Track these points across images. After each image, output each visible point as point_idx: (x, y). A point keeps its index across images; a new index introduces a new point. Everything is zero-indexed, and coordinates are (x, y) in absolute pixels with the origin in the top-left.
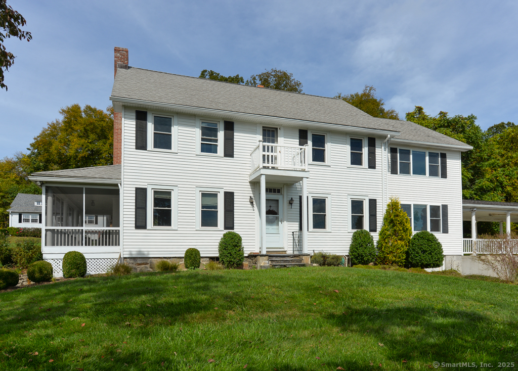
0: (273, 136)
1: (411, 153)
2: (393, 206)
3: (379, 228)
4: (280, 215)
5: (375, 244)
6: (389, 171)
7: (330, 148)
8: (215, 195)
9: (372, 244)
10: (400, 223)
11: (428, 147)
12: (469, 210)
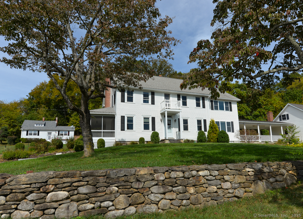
0: (168, 97)
1: (218, 102)
2: (212, 122)
3: (208, 130)
4: (172, 126)
5: (206, 136)
6: (210, 109)
7: (188, 101)
8: (148, 118)
9: (205, 136)
10: (215, 128)
11: (224, 100)
12: (243, 124)
